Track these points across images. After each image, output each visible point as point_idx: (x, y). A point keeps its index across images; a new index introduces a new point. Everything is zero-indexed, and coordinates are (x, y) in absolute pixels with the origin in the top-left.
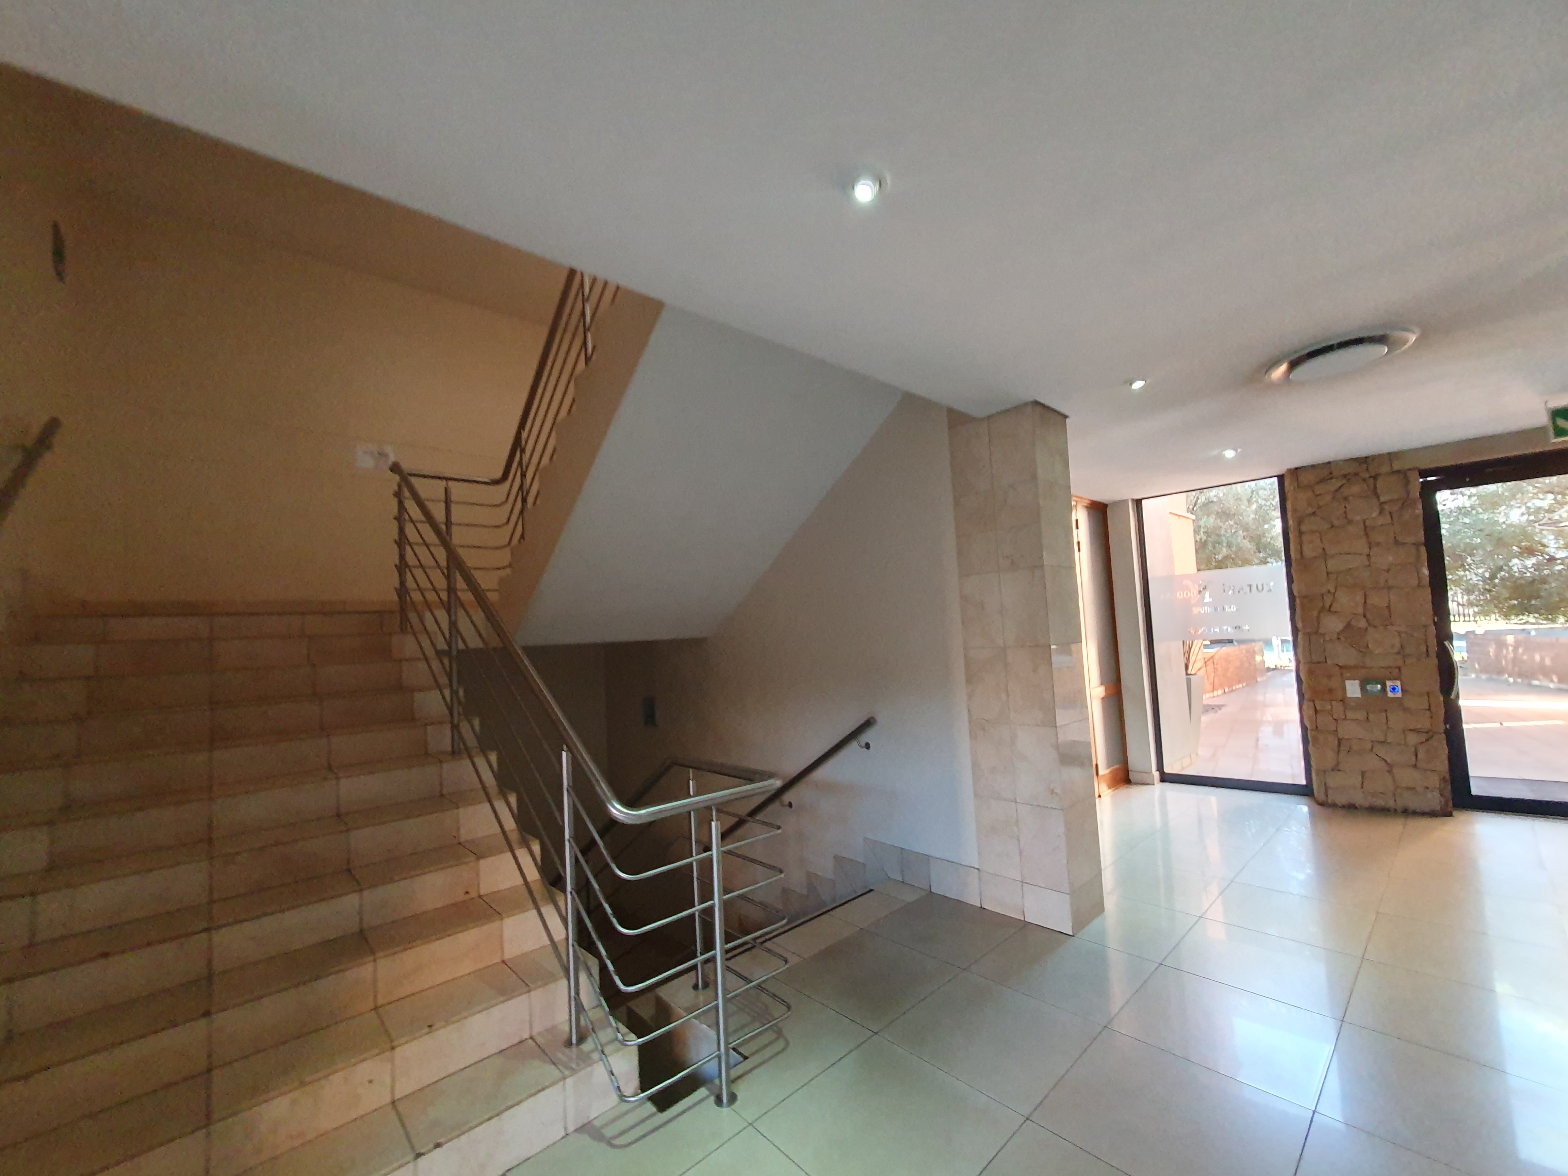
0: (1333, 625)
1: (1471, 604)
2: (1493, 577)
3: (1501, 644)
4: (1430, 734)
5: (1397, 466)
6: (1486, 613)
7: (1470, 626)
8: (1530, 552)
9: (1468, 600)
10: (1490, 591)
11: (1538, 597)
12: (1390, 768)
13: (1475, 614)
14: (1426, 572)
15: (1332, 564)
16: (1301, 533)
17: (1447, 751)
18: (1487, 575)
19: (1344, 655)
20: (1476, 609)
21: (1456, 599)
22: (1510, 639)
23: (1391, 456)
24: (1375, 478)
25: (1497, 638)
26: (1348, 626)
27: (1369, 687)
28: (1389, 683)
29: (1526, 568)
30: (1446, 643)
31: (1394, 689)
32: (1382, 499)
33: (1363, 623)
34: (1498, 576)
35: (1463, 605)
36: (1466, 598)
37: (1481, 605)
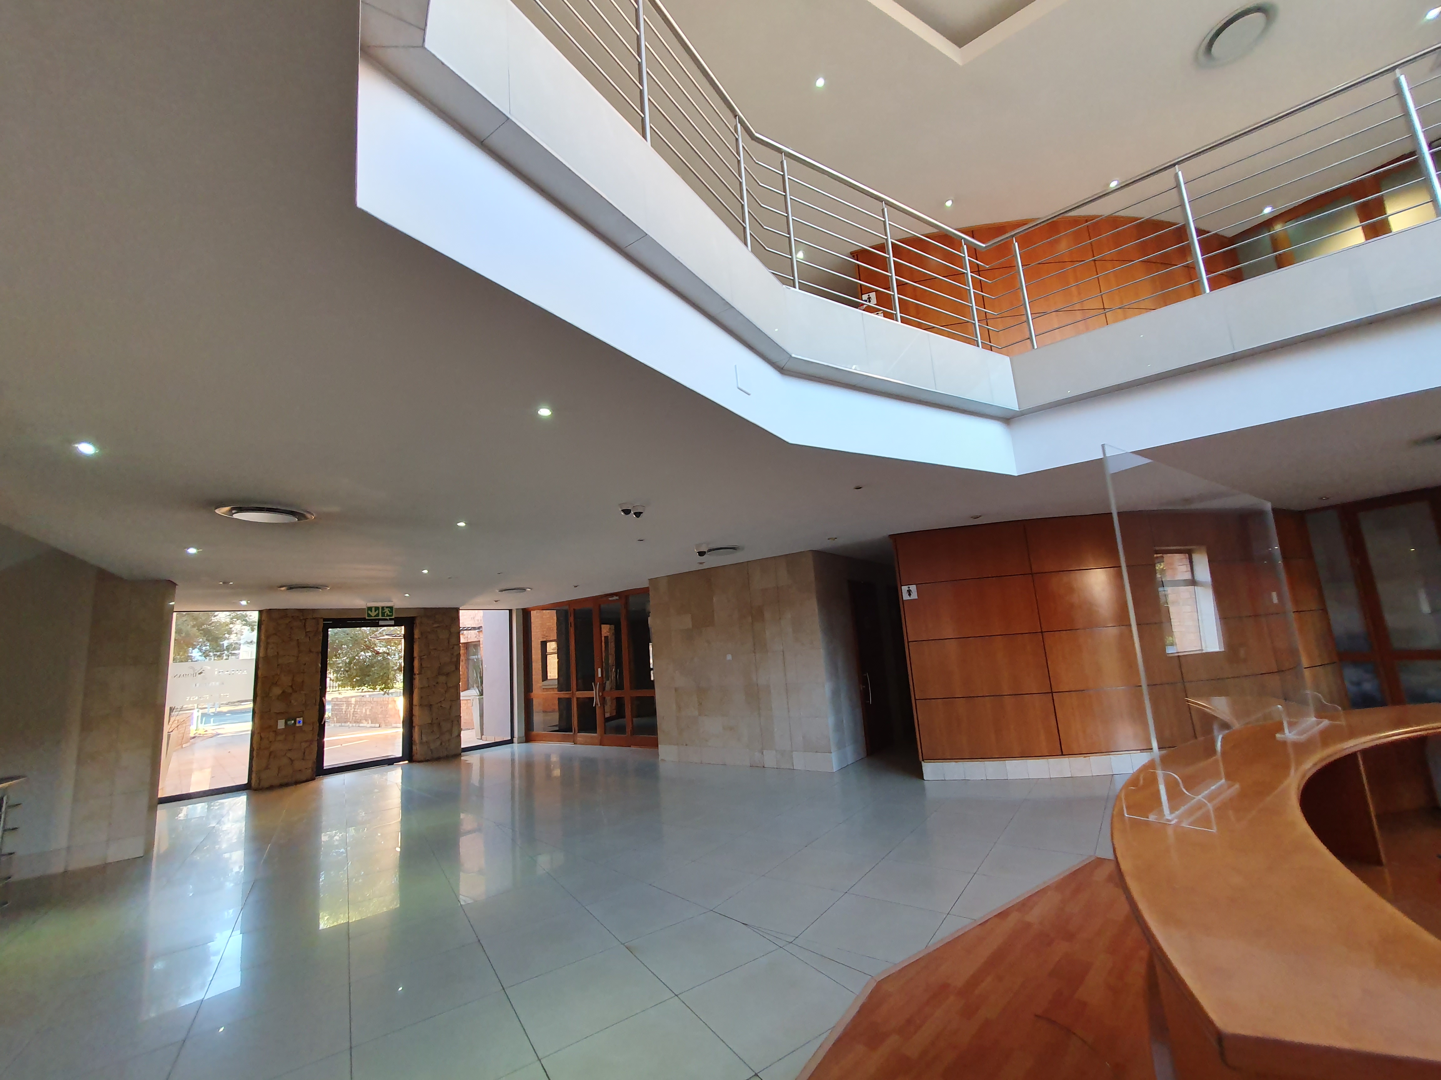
0: (277, 691)
1: (337, 679)
2: (350, 663)
3: (349, 704)
4: (311, 742)
5: (315, 616)
6: (343, 686)
7: (336, 695)
8: (368, 648)
9: (337, 677)
10: (347, 671)
11: (369, 676)
12: (292, 761)
13: (339, 686)
14: (320, 665)
15: (280, 661)
16: (268, 643)
17: (317, 749)
18: (347, 661)
19: (278, 707)
20: (340, 683)
21: (331, 675)
22: (353, 700)
23: (314, 611)
24: (306, 620)
25: (347, 701)
26: (283, 692)
27: (289, 722)
28: (298, 719)
29: (366, 657)
30: (323, 698)
31: (300, 722)
32: (308, 630)
33: (290, 690)
34: (353, 662)
35: (333, 681)
36: (335, 675)
37: (342, 680)
